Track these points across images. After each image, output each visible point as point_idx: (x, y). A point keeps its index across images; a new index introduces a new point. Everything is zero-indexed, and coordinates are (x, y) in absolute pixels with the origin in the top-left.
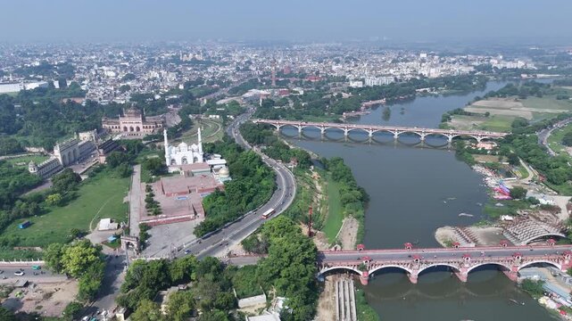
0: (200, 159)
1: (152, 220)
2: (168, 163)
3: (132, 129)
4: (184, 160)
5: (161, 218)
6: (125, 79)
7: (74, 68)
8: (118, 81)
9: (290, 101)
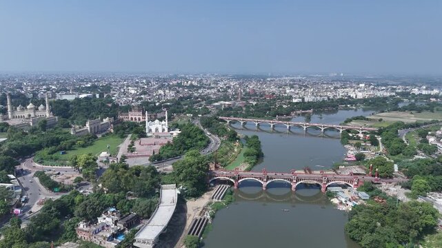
0: (166, 130)
1: (129, 154)
2: (147, 131)
3: (135, 119)
4: (157, 130)
5: (133, 154)
6: (141, 94)
7: (111, 88)
8: (136, 95)
9: (244, 109)
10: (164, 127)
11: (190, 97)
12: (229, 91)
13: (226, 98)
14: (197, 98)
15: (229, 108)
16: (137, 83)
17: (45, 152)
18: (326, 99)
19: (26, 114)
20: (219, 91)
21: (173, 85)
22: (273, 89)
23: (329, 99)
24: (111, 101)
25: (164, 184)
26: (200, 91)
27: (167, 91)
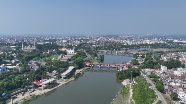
2: (67, 53)
3: (64, 50)
6: (67, 42)
7: (56, 40)
9: (104, 47)
10: (72, 52)
11: (85, 43)
12: (101, 41)
14: (88, 44)
15: (98, 47)
16: (66, 38)
18: (137, 44)
19: (28, 48)
20: (97, 41)
21: (80, 39)
24: (56, 45)
26: (90, 41)
27: (77, 41)
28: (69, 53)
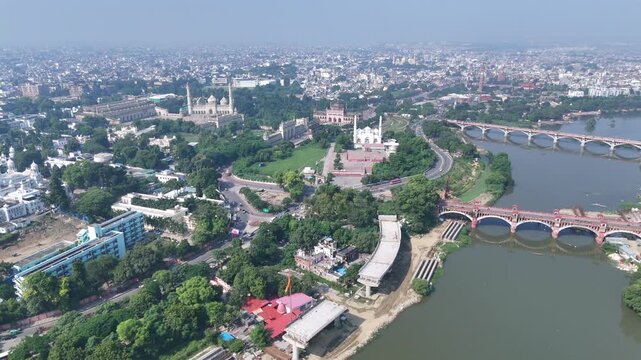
0: (379, 141)
1: (336, 172)
2: (355, 141)
3: (335, 120)
4: (367, 140)
5: (342, 172)
6: (337, 80)
7: (296, 69)
8: (332, 82)
9: (488, 106)
10: (376, 137)
11: (405, 84)
12: (465, 73)
13: (459, 89)
14: (416, 87)
15: (464, 106)
16: (329, 60)
17: (242, 162)
18: (627, 91)
19: (206, 109)
20: (448, 74)
21: (380, 65)
22: (538, 72)
23: (632, 91)
24: (301, 91)
25: (383, 213)
26: (419, 74)
27: (372, 75)
28: (363, 141)
